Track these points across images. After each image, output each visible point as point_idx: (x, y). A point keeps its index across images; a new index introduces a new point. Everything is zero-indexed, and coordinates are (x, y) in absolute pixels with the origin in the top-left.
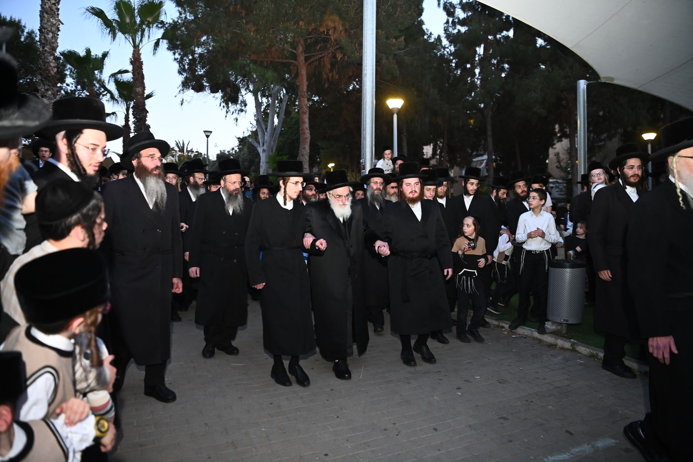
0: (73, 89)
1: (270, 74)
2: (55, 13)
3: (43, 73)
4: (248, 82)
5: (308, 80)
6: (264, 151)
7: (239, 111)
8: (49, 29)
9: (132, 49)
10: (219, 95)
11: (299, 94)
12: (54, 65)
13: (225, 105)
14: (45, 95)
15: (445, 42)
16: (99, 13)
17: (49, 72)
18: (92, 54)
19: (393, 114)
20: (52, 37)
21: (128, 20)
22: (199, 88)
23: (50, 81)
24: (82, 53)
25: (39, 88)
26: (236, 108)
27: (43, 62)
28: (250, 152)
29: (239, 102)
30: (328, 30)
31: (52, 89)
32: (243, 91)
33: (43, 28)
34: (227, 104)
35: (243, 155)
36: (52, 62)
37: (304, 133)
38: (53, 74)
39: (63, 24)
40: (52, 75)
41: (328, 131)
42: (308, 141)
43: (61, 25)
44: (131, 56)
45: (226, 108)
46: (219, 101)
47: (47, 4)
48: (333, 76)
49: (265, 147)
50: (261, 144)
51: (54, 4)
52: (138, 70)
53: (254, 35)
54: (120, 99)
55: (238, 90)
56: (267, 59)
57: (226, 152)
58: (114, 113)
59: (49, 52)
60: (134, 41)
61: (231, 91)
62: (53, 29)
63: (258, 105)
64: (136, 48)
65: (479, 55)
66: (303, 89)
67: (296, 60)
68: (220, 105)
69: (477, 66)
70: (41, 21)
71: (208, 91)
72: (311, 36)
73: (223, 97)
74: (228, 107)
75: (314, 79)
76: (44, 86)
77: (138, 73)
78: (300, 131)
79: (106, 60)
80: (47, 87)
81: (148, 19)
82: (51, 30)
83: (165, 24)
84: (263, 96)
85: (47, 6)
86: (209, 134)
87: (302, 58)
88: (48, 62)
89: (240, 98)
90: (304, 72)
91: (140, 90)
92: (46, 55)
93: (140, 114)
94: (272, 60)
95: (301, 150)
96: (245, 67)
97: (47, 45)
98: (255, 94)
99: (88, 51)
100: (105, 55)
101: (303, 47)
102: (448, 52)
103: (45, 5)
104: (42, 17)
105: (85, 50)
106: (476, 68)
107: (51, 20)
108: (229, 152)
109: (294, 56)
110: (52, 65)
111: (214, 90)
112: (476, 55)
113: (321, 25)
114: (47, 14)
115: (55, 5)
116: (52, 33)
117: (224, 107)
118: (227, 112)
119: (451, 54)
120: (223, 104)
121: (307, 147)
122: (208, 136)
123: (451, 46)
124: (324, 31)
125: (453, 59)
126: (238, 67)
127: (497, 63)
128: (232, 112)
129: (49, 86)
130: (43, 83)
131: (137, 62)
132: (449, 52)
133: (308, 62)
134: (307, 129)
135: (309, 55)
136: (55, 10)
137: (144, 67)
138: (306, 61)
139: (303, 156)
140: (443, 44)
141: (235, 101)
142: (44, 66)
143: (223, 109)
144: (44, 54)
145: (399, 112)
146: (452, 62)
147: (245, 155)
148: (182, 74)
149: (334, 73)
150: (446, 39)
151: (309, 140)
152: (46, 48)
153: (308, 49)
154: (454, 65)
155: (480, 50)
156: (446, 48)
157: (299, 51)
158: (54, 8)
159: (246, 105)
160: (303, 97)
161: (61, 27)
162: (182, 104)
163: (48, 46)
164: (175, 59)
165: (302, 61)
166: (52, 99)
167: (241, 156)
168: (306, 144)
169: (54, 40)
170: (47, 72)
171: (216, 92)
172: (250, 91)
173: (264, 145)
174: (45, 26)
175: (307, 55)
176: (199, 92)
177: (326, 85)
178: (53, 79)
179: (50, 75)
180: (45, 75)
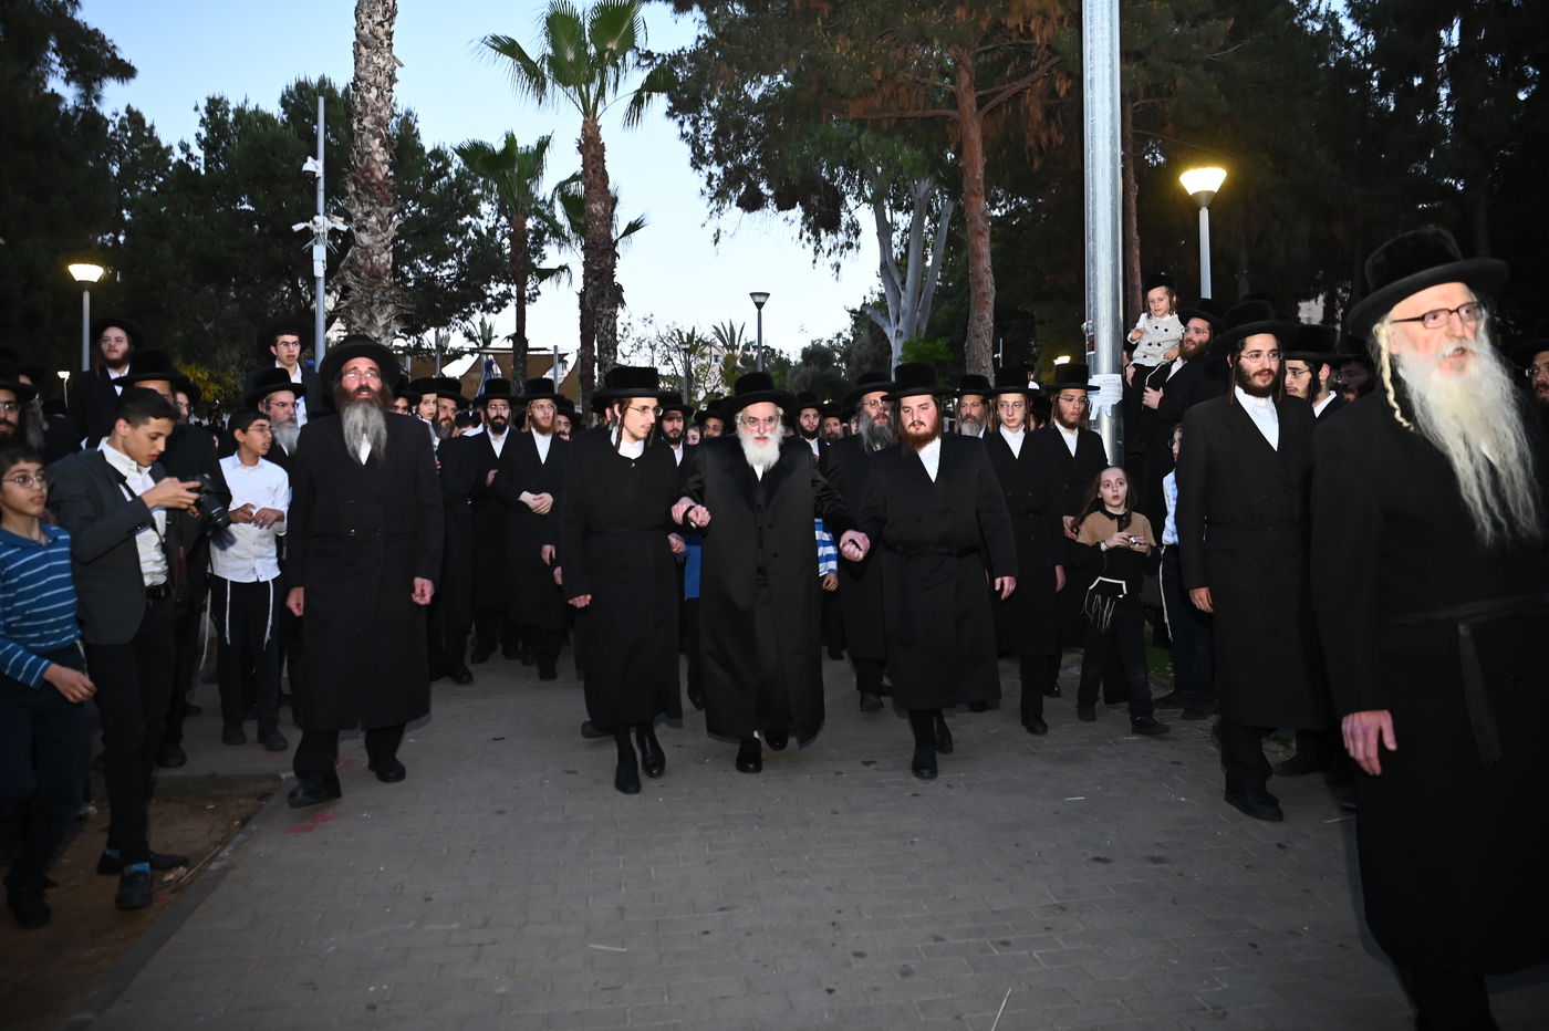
0: (491, 225)
1: (906, 154)
2: (382, 43)
3: (359, 177)
4: (861, 181)
5: (986, 152)
6: (899, 334)
7: (842, 247)
8: (371, 80)
9: (580, 118)
10: (797, 213)
11: (966, 188)
12: (382, 158)
13: (811, 236)
14: (365, 227)
15: (1349, 28)
16: (510, 48)
17: (372, 175)
18: (519, 145)
19: (1198, 210)
20: (378, 96)
21: (570, 56)
22: (752, 203)
23: (372, 194)
24: (499, 146)
25: (353, 211)
26: (835, 240)
27: (358, 153)
28: (874, 341)
29: (843, 227)
30: (1027, 22)
31: (379, 212)
32: (850, 201)
33: (359, 79)
34: (816, 233)
35: (860, 347)
36: (378, 152)
37: (980, 283)
38: (381, 178)
39: (401, 65)
40: (378, 179)
41: (1047, 278)
42: (991, 300)
43: (398, 68)
44: (578, 134)
45: (813, 244)
46: (797, 226)
47: (365, 26)
48: (1050, 140)
49: (901, 326)
50: (892, 318)
51: (381, 24)
52: (593, 163)
53: (844, 54)
54: (573, 236)
55: (837, 200)
56: (886, 115)
57: (824, 344)
58: (562, 268)
59: (371, 131)
60: (585, 102)
61: (819, 202)
62: (380, 79)
63: (885, 230)
64: (590, 113)
65: (1448, 49)
66: (974, 175)
67: (956, 108)
68: (801, 237)
69: (1443, 78)
70: (356, 64)
71: (772, 207)
72: (991, 46)
73: (805, 219)
74: (819, 241)
75: (1004, 152)
76: (362, 206)
77: (594, 171)
78: (970, 278)
79: (548, 155)
80: (367, 208)
81: (609, 46)
82: (375, 81)
83: (655, 59)
84: (897, 207)
85: (366, 30)
86: (762, 299)
87: (969, 101)
88: (369, 153)
89: (845, 217)
90: (975, 134)
91: (599, 208)
92: (364, 137)
93: (601, 261)
94: (899, 114)
95: (974, 323)
96: (848, 145)
97: (367, 115)
98: (876, 203)
99: (511, 140)
100: (543, 144)
101: (970, 76)
102: (1358, 54)
103: (363, 28)
104: (357, 55)
105: (504, 139)
106: (1440, 83)
107: (375, 58)
108: (830, 342)
109: (953, 100)
110: (379, 157)
111: (784, 204)
112: (1438, 50)
113: (1007, 11)
114: (367, 47)
115: (383, 27)
116: (377, 88)
117: (809, 240)
118: (816, 252)
119: (1367, 59)
120: (806, 235)
121: (988, 315)
122: (759, 305)
123: (1366, 36)
124: (1018, 26)
125: (1372, 70)
126: (834, 145)
127: (1502, 62)
128: (826, 252)
129: (371, 204)
130: (359, 199)
131: (591, 147)
132: (1363, 53)
133: (985, 109)
134: (986, 271)
135: (987, 92)
136: (383, 37)
137: (607, 156)
138: (979, 108)
139: (978, 336)
140: (1346, 34)
141: (832, 225)
142: (361, 161)
143: (807, 244)
144: (361, 135)
145: (1217, 203)
146: (1371, 78)
147: (864, 347)
148: (700, 169)
149: (1054, 130)
150: (1351, 21)
151: (993, 297)
152: (364, 123)
153: (983, 79)
154: (1375, 83)
155: (1452, 36)
156: (1354, 43)
157: (962, 86)
158: (380, 32)
159: (857, 233)
160: (975, 194)
161: (399, 73)
162: (716, 241)
163: (368, 118)
164: (683, 136)
165: (971, 107)
166: (378, 233)
167: (856, 350)
168: (984, 308)
169: (380, 104)
170: (368, 174)
171: (791, 206)
172: (866, 200)
173: (898, 321)
174: (363, 74)
175: (981, 93)
176: (753, 211)
177: (1037, 165)
178: (379, 188)
179: (373, 181)
180: (363, 181)
